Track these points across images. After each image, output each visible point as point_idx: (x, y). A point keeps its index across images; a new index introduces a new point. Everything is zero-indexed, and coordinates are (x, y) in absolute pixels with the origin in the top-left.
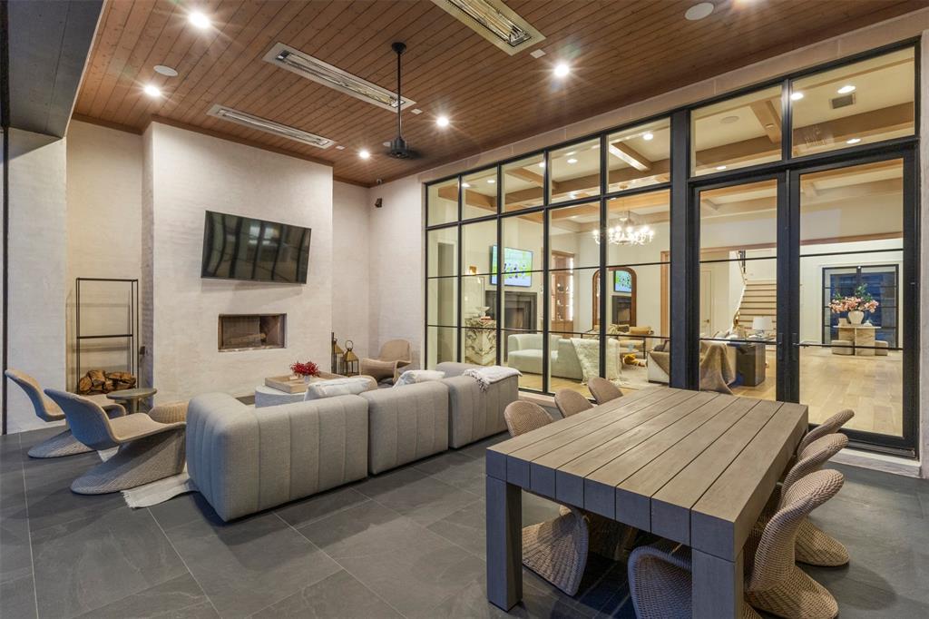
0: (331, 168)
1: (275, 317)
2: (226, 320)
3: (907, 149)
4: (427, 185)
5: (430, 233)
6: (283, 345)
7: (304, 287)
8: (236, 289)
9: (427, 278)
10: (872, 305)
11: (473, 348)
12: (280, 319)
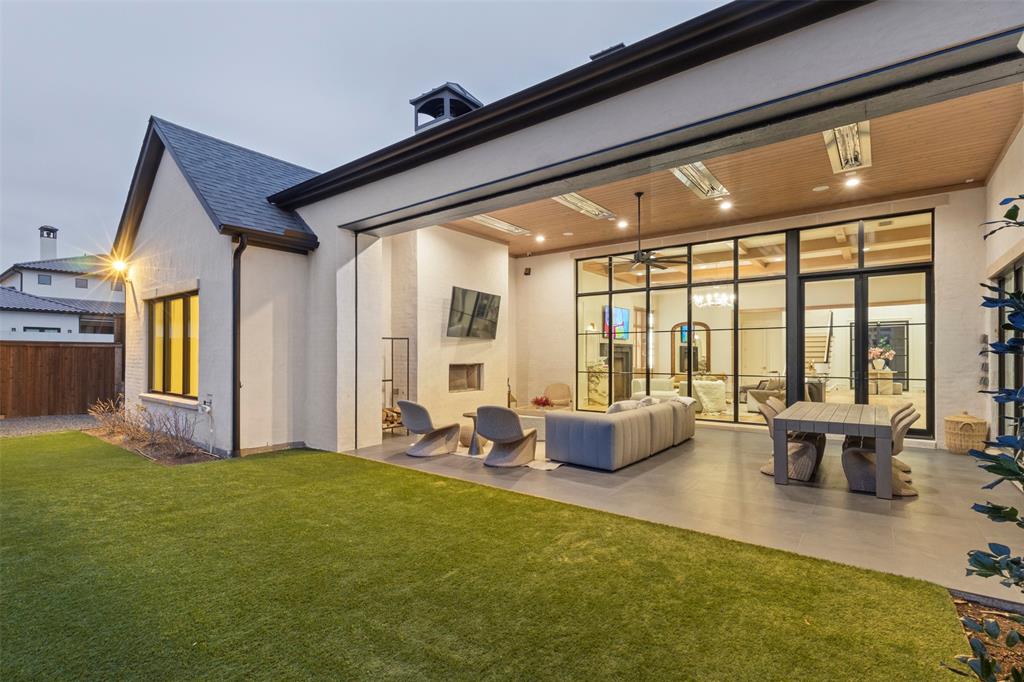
0: (507, 247)
1: (472, 366)
2: (455, 368)
3: (927, 268)
4: (577, 260)
5: (580, 298)
6: (479, 388)
7: (493, 342)
8: (459, 344)
9: (577, 335)
10: (891, 354)
11: (596, 391)
12: (476, 368)
